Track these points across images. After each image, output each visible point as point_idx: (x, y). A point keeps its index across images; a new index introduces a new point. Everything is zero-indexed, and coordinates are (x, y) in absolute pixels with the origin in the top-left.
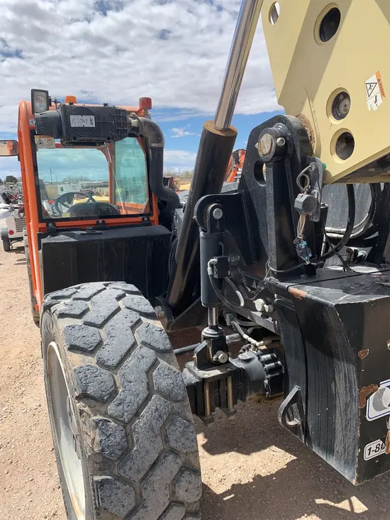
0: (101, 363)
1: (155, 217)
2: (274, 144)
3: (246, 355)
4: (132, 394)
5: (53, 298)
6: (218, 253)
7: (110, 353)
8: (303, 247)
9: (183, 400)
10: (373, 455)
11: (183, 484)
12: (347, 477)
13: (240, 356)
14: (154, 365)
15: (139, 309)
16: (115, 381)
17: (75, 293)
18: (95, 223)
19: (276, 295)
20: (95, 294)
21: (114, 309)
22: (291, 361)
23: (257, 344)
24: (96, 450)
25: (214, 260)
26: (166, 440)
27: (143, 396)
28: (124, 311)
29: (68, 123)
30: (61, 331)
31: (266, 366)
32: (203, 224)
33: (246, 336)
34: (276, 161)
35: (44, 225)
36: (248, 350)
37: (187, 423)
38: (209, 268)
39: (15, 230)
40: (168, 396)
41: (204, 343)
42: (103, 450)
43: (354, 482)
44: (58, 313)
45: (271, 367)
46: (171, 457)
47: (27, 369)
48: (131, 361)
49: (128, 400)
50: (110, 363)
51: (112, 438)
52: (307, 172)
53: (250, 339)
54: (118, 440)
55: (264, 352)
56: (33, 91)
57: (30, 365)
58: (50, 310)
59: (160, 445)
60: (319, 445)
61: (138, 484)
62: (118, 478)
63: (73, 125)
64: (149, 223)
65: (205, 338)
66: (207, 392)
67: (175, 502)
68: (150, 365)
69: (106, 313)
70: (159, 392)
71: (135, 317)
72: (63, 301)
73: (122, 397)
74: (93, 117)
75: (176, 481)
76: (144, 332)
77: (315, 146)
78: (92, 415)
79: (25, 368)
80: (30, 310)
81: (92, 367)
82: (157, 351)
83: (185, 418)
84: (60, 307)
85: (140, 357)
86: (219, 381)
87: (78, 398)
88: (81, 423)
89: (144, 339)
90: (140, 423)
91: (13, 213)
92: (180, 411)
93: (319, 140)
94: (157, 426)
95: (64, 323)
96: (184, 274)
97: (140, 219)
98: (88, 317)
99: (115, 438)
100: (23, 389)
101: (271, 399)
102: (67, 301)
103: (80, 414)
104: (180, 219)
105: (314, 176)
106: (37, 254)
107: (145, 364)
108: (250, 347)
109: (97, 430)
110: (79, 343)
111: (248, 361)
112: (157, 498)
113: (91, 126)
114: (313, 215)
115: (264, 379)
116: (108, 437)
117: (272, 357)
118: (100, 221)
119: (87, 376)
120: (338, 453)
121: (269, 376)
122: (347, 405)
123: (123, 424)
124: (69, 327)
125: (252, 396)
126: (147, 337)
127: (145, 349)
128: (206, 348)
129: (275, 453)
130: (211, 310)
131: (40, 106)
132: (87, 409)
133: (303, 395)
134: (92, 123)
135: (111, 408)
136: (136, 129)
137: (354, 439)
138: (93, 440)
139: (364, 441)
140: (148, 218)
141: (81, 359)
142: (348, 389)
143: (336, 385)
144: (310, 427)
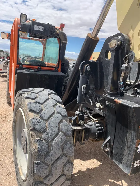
0: (41, 118)
1: (59, 69)
2: (117, 44)
3: (90, 123)
4: (52, 131)
5: (23, 91)
6: (86, 83)
7: (45, 114)
8: (122, 84)
9: (70, 136)
10: (137, 165)
11: (67, 168)
12: (126, 172)
13: (88, 123)
14: (61, 121)
15: (56, 99)
16: (46, 125)
17: (32, 91)
18: (37, 68)
19: (107, 101)
20: (40, 92)
21: (47, 98)
22: (109, 127)
23: (95, 119)
24: (36, 151)
25: (85, 86)
26: (63, 150)
27: (56, 132)
28: (51, 100)
29: (33, 28)
30: (26, 104)
31: (98, 128)
32: (82, 72)
33: (90, 116)
34: (116, 50)
35: (18, 66)
36: (91, 121)
37: (71, 145)
38: (83, 89)
39: (2, 69)
40: (65, 134)
41: (76, 117)
42: (39, 151)
43: (129, 174)
44: (25, 97)
45: (99, 128)
46: (64, 157)
47: (3, 119)
48: (52, 119)
49: (50, 133)
50: (45, 118)
51: (43, 147)
52: (128, 56)
53: (92, 118)
54: (45, 148)
55: (97, 123)
56: (21, 14)
57: (4, 118)
58: (21, 96)
59: (61, 152)
60: (116, 159)
61: (50, 166)
62: (43, 162)
63: (35, 29)
64: (57, 71)
65: (76, 115)
66: (75, 135)
67: (63, 174)
68: (59, 121)
69: (44, 99)
70: (62, 131)
71: (55, 102)
72: (27, 93)
73: (48, 132)
74: (43, 27)
75: (64, 166)
76: (58, 108)
77: (131, 47)
78: (36, 137)
79: (2, 118)
80: (6, 98)
81: (38, 119)
82: (63, 116)
83: (71, 143)
84: (26, 95)
85: (56, 117)
86: (80, 131)
87: (31, 130)
88: (31, 139)
89: (58, 111)
90: (54, 142)
91: (2, 63)
92: (69, 140)
93: (134, 44)
94: (60, 144)
95: (27, 101)
96: (69, 91)
97: (54, 69)
98: (37, 100)
99: (44, 147)
100: (1, 126)
101: (98, 140)
102: (29, 93)
103: (31, 136)
104: (71, 70)
105: (130, 58)
106: (14, 76)
107: (58, 121)
108: (92, 120)
109: (38, 143)
110: (34, 109)
111: (91, 125)
112: (57, 172)
113: (42, 31)
114: (128, 73)
115: (96, 133)
116: (41, 146)
117: (100, 125)
118: (40, 67)
119: (35, 122)
120: (124, 163)
121: (98, 132)
122: (130, 146)
123: (47, 142)
124: (30, 102)
125: (90, 138)
126: (59, 110)
127: (58, 115)
128: (76, 119)
129: (94, 161)
130: (80, 104)
131: (23, 20)
132: (34, 134)
133: (112, 140)
134: (42, 30)
135: (44, 135)
136: (58, 34)
137: (131, 159)
138: (36, 147)
139: (135, 160)
140: (57, 69)
141: (34, 115)
142: (132, 140)
143: (127, 138)
144: (113, 152)
